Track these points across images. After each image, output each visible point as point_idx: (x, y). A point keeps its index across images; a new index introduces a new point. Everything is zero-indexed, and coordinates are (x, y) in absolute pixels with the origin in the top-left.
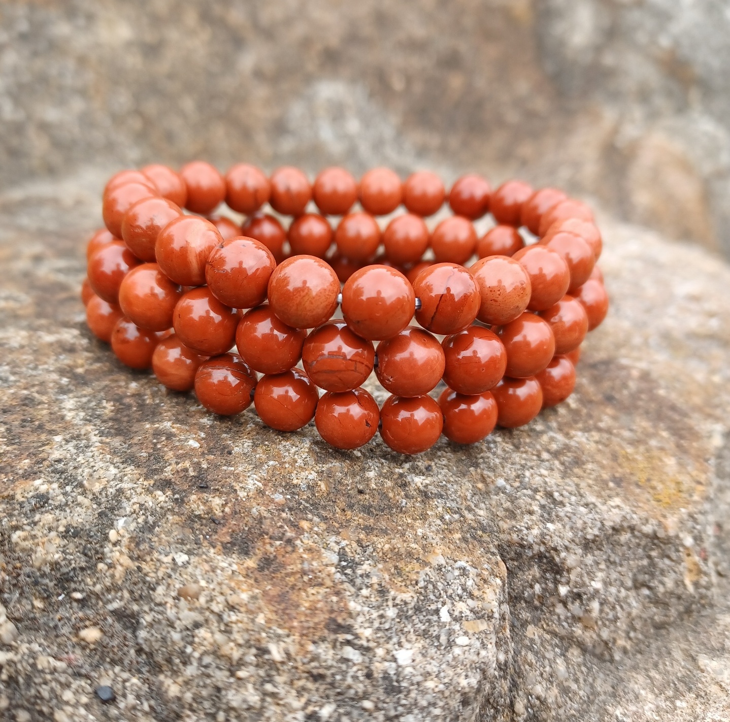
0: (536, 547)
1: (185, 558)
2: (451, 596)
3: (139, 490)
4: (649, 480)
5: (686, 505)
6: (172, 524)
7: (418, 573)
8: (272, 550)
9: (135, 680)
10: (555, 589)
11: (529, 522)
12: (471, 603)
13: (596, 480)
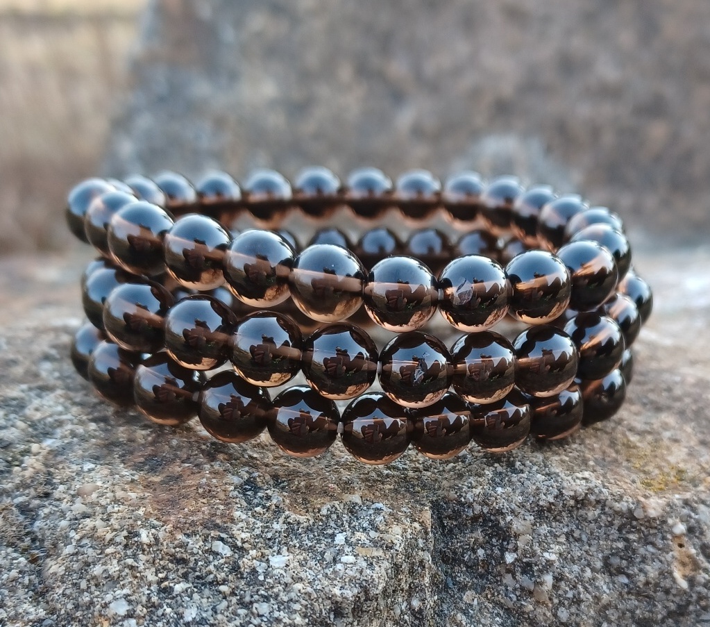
0: (477, 507)
2: (354, 527)
4: (644, 466)
5: (684, 493)
7: (323, 504)
8: (180, 470)
9: (22, 559)
10: (503, 557)
11: (473, 482)
12: (373, 534)
13: (575, 459)
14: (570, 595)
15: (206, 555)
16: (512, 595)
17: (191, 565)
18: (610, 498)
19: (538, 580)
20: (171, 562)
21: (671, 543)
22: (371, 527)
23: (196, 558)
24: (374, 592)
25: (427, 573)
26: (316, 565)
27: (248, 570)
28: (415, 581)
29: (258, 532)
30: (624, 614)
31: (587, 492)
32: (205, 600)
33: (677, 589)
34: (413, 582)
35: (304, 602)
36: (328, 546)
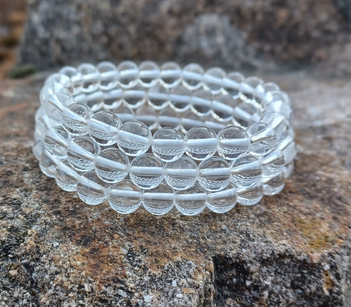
0: (234, 260)
1: (57, 244)
2: (180, 276)
3: (46, 214)
4: (309, 234)
5: (329, 249)
6: (56, 230)
7: (165, 263)
8: (98, 245)
9: (28, 293)
10: (245, 282)
11: (232, 247)
12: (189, 280)
13: (277, 231)
14: (276, 300)
15: (115, 297)
16: (249, 300)
17: (109, 303)
18: (295, 254)
19: (261, 294)
20: (100, 301)
21: (322, 274)
22: (187, 275)
23: (111, 299)
25: (212, 294)
26: (165, 299)
27: (135, 305)
28: (206, 299)
29: (137, 282)
31: (285, 251)
33: (324, 295)
34: (205, 300)
36: (169, 288)
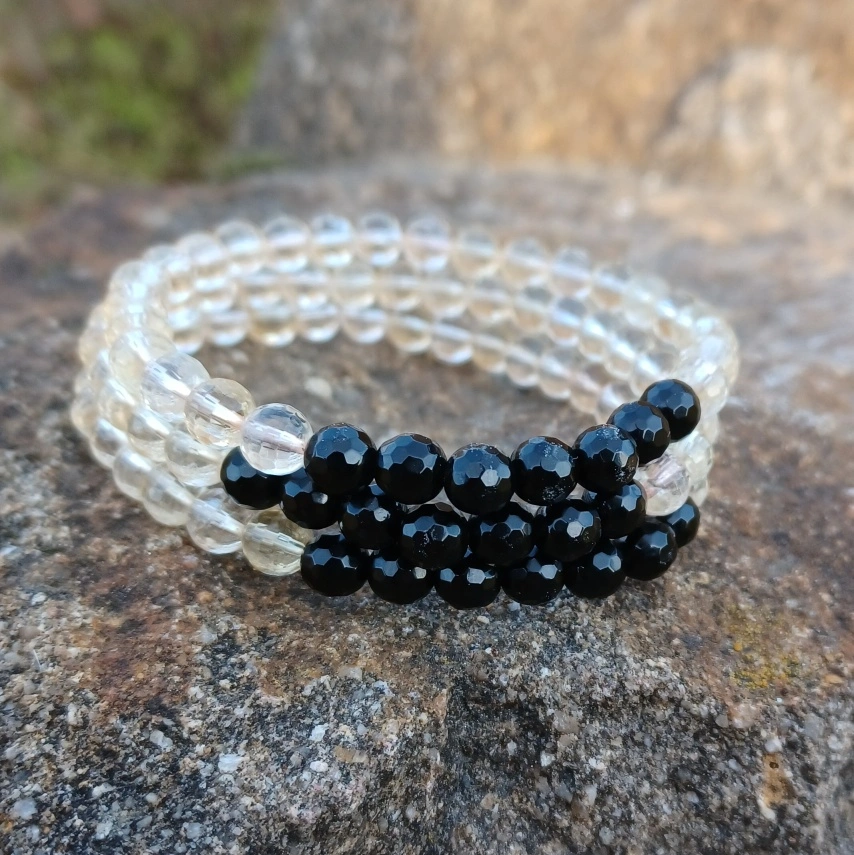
0: (512, 693)
1: (42, 598)
2: (341, 716)
4: (748, 650)
5: (791, 697)
8: (146, 612)
10: (538, 757)
12: (362, 729)
14: (618, 813)
15: (141, 748)
16: (544, 805)
17: (120, 760)
18: (686, 698)
19: (578, 792)
20: (97, 754)
21: (760, 762)
22: (362, 718)
23: (128, 752)
24: (343, 813)
26: (277, 770)
27: (188, 773)
28: (414, 785)
29: (212, 718)
30: (687, 840)
31: (657, 687)
32: (124, 813)
33: (760, 819)
34: (411, 787)
35: (248, 825)
36: (300, 743)
